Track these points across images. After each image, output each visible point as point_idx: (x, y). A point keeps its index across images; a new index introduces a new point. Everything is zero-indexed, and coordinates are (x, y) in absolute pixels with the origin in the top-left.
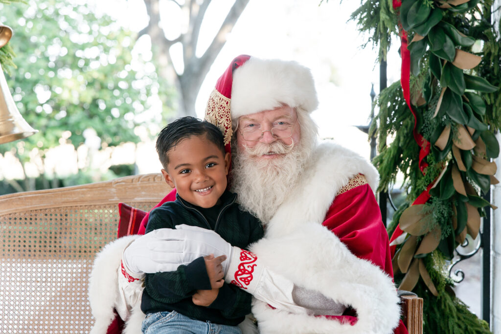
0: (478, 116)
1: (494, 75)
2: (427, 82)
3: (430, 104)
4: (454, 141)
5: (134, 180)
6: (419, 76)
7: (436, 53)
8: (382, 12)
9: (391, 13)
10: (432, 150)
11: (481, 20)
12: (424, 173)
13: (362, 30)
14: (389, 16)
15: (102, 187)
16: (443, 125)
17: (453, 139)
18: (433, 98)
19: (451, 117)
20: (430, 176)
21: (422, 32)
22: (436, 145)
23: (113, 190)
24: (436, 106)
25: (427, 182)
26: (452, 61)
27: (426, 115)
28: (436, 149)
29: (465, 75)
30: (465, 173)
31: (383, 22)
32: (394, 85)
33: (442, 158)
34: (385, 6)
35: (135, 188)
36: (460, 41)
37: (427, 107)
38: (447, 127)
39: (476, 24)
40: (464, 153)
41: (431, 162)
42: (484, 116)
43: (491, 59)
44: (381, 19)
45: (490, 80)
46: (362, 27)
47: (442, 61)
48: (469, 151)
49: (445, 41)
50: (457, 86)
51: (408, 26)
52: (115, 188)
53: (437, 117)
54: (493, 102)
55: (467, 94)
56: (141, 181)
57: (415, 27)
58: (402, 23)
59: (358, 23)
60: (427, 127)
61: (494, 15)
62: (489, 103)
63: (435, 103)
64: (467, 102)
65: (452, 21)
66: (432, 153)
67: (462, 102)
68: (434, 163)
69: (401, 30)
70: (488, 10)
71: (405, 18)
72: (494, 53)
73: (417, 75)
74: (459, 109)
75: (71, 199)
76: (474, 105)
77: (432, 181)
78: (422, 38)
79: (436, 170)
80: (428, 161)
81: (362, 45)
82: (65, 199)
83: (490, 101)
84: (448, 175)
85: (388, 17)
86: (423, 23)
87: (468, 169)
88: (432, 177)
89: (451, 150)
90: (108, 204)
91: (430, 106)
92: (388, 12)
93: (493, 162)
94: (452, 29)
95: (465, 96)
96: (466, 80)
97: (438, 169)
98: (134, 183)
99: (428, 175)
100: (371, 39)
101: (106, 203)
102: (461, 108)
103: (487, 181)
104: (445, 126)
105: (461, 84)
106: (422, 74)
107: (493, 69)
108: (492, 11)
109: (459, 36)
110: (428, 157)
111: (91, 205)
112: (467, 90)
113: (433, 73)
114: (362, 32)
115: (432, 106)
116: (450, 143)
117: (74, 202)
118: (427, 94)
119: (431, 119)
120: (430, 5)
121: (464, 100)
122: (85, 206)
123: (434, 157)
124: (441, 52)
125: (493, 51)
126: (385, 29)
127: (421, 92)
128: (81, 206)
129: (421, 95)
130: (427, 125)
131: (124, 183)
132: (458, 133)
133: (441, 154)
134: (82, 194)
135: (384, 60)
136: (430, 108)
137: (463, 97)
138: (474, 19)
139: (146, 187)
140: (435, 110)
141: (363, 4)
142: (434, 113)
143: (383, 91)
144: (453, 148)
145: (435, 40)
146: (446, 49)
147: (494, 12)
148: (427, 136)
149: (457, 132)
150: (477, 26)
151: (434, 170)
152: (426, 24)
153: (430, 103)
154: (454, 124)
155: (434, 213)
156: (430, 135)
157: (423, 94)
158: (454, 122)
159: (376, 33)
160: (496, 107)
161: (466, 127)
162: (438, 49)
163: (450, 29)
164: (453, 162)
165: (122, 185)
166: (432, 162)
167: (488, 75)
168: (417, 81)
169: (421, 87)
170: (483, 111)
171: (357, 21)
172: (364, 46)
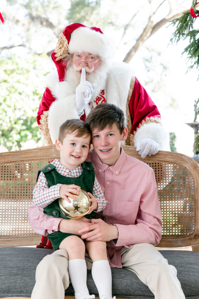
13: (191, 57)
15: (47, 149)
52: (54, 149)
59: (188, 54)
75: (30, 156)
81: (191, 66)
82: (26, 156)
90: (50, 158)
100: (196, 63)
111: (41, 159)
114: (191, 59)
117: (31, 157)
122: (38, 159)
128: (35, 159)
134: (36, 153)
141: (191, 43)
171: (188, 52)
172: (192, 67)
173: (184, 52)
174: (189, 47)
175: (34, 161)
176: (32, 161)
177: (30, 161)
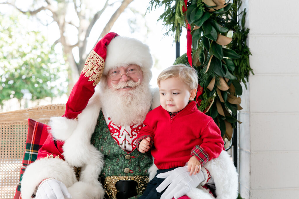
0: (231, 72)
1: (239, 49)
2: (202, 53)
3: (204, 65)
4: (217, 86)
5: (39, 109)
6: (197, 50)
7: (206, 36)
8: (177, 15)
9: (182, 15)
10: (205, 91)
11: (232, 20)
12: (201, 104)
13: (166, 24)
14: (181, 17)
15: (21, 112)
16: (211, 77)
17: (217, 85)
18: (205, 62)
19: (216, 72)
20: (204, 105)
21: (199, 25)
22: (207, 88)
23: (27, 114)
24: (207, 66)
25: (203, 109)
26: (215, 41)
27: (202, 72)
28: (207, 90)
29: (223, 49)
30: (224, 103)
31: (177, 20)
32: (185, 55)
33: (211, 95)
34: (178, 11)
35: (39, 113)
36: (220, 30)
38: (213, 78)
39: (229, 21)
40: (223, 93)
42: (233, 71)
43: (238, 41)
44: (176, 19)
45: (237, 52)
46: (166, 23)
47: (211, 41)
48: (226, 91)
49: (212, 30)
50: (218, 55)
51: (191, 21)
53: (208, 73)
54: (238, 64)
55: (225, 59)
56: (43, 109)
57: (195, 22)
58: (188, 20)
59: (164, 21)
60: (202, 78)
61: (239, 17)
62: (236, 65)
63: (206, 65)
64: (225, 64)
65: (215, 19)
66: (206, 93)
67: (222, 64)
68: (206, 99)
69: (187, 24)
70: (235, 14)
71: (189, 17)
72: (239, 39)
73: (196, 49)
74: (220, 68)
75: (2, 119)
76: (228, 65)
77: (205, 108)
78: (199, 27)
79: (207, 102)
80: (203, 97)
81: (166, 33)
83: (237, 64)
84: (214, 105)
85: (180, 18)
86: (199, 20)
87: (226, 101)
88: (205, 106)
89: (216, 91)
90: (24, 122)
92: (180, 15)
93: (239, 97)
94: (215, 23)
95: (223, 60)
96: (223, 51)
97: (209, 102)
98: (39, 110)
99: (203, 105)
100: (171, 30)
101: (23, 121)
102: (221, 68)
103: (235, 108)
104: (212, 78)
105: (221, 54)
106: (199, 49)
107: (239, 46)
108: (237, 14)
109: (219, 27)
110: (203, 95)
111: (14, 123)
112: (224, 57)
113: (205, 48)
114: (166, 26)
115: (205, 67)
116: (215, 87)
117: (4, 121)
118: (202, 59)
119: (205, 73)
120: (203, 10)
122: (11, 123)
123: (206, 95)
124: (209, 35)
125: (238, 37)
126: (179, 24)
127: (199, 59)
128: (8, 123)
129: (199, 60)
130: (202, 77)
131: (32, 110)
132: (220, 82)
133: (210, 93)
134: (9, 116)
135: (178, 41)
136: (203, 68)
137: (222, 61)
138: (228, 19)
139: (46, 112)
140: (206, 68)
141: (166, 10)
142: (206, 70)
143: (178, 58)
144: (217, 90)
145: (206, 29)
146: (212, 34)
147: (239, 15)
148: (203, 83)
149: (219, 81)
150: (229, 23)
151: (206, 102)
152: (201, 20)
153: (204, 64)
154: (217, 76)
156: (204, 83)
157: (200, 60)
158: (217, 75)
159: (173, 26)
160: (240, 67)
161: (224, 78)
162: (208, 34)
163: (214, 23)
164: (217, 97)
165: (32, 111)
166: (206, 98)
167: (236, 50)
168: (196, 52)
169: (199, 56)
170: (233, 69)
171: (163, 19)
172: (167, 34)
173: (159, 19)
174: (164, 14)
175: (7, 125)
176: (5, 125)
177: (2, 125)
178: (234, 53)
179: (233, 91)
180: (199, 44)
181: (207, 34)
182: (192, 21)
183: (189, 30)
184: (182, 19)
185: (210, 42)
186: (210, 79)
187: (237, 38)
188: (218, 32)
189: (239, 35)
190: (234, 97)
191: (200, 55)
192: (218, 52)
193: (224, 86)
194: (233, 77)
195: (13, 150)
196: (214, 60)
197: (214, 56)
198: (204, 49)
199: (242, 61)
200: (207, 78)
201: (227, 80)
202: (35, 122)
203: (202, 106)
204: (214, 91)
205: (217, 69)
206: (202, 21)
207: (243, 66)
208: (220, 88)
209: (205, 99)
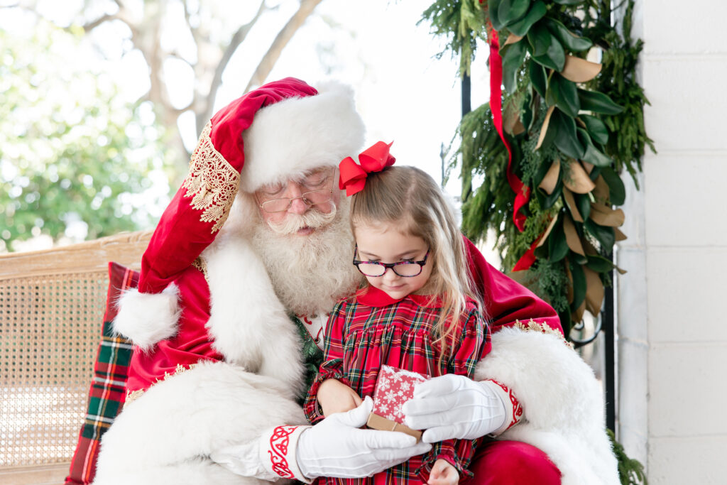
0: (598, 146)
1: (618, 93)
2: (527, 100)
3: (532, 132)
4: (565, 183)
5: (131, 239)
6: (516, 94)
7: (539, 61)
8: (464, 8)
9: (477, 9)
10: (536, 195)
11: (598, 20)
12: (526, 227)
13: (437, 33)
14: (474, 13)
15: (87, 249)
16: (549, 161)
17: (564, 180)
18: (534, 123)
19: (560, 148)
20: (533, 229)
21: (518, 32)
22: (540, 186)
23: (102, 253)
24: (539, 134)
25: (530, 237)
26: (560, 71)
27: (526, 147)
28: (542, 193)
29: (580, 91)
30: (581, 224)
31: (466, 21)
32: (482, 108)
33: (548, 204)
35: (132, 250)
36: (571, 45)
37: (526, 137)
38: (554, 162)
39: (592, 25)
40: (579, 198)
41: (534, 211)
42: (605, 146)
43: (615, 72)
44: (463, 19)
45: (612, 97)
46: (437, 29)
47: (548, 71)
48: (586, 195)
49: (551, 44)
50: (567, 105)
51: (499, 24)
52: (105, 250)
53: (541, 149)
54: (618, 127)
55: (583, 117)
56: (141, 240)
57: (509, 25)
58: (492, 20)
59: (432, 25)
60: (527, 163)
61: (615, 14)
62: (613, 129)
63: (537, 131)
64: (584, 128)
65: (560, 17)
66: (536, 199)
67: (575, 127)
68: (538, 213)
69: (490, 31)
70: (607, 6)
71: (495, 13)
72: (618, 65)
73: (513, 91)
74: (571, 138)
75: (44, 266)
76: (592, 131)
77: (536, 237)
78: (519, 39)
79: (540, 222)
80: (530, 209)
81: (438, 55)
82: (34, 266)
83: (615, 127)
84: (559, 228)
85: (472, 15)
86: (520, 19)
87: (586, 219)
88: (536, 231)
89: (562, 195)
90: (95, 272)
91: (532, 135)
92: (472, 8)
93: (620, 210)
94: (559, 27)
95: (579, 119)
96: (579, 97)
97: (544, 222)
98: (131, 243)
99: (531, 229)
100: (449, 46)
101: (91, 271)
102: (574, 137)
103: (610, 236)
104: (552, 162)
105: (573, 102)
106: (520, 91)
107: (616, 85)
108: (612, 7)
109: (569, 37)
110: (530, 204)
111: (71, 275)
112: (581, 112)
113: (537, 90)
114: (437, 37)
115: (534, 135)
116: (560, 184)
117: (47, 269)
118: (527, 117)
119: (533, 151)
121: (579, 125)
122: (64, 275)
123: (538, 205)
124: (545, 58)
125: (616, 62)
126: (469, 30)
127: (518, 115)
128: (57, 275)
129: (519, 119)
130: (527, 161)
131: (115, 243)
132: (570, 173)
133: (548, 199)
134: (58, 259)
135: (468, 74)
136: (530, 138)
137: (576, 120)
138: (588, 18)
140: (537, 139)
142: (537, 143)
143: (466, 116)
144: (565, 191)
145: (536, 42)
146: (552, 55)
147: (615, 9)
148: (528, 176)
149: (569, 169)
150: (592, 28)
151: (538, 222)
152: (524, 21)
153: (531, 130)
154: (565, 158)
155: (540, 281)
156: (532, 174)
157: (522, 117)
158: (565, 155)
159: (456, 38)
160: (622, 135)
161: (581, 163)
162: (542, 54)
163: (557, 26)
164: (564, 209)
165: (114, 246)
166: (536, 212)
167: (610, 93)
168: (512, 100)
169: (518, 108)
170: (604, 139)
171: (431, 21)
172: (440, 55)
173: (421, 21)
174: (433, 8)
175: (53, 279)
176: (49, 279)
177: (43, 279)
178: (605, 102)
179: (605, 193)
180: (518, 81)
181: (539, 53)
182: (503, 24)
183: (494, 47)
184: (477, 19)
185: (548, 75)
186: (546, 166)
187: (612, 65)
188: (567, 49)
189: (617, 55)
190: (607, 209)
191: (522, 106)
192: (566, 99)
193: (582, 183)
194: (603, 160)
195: (69, 340)
196: (557, 117)
197: (556, 108)
198: (531, 92)
199: (627, 121)
200: (539, 162)
201: (590, 168)
202: (124, 269)
203: (527, 231)
204: (557, 195)
205: (564, 141)
206: (526, 22)
207: (630, 132)
208: (572, 188)
209: (535, 214)
